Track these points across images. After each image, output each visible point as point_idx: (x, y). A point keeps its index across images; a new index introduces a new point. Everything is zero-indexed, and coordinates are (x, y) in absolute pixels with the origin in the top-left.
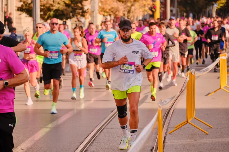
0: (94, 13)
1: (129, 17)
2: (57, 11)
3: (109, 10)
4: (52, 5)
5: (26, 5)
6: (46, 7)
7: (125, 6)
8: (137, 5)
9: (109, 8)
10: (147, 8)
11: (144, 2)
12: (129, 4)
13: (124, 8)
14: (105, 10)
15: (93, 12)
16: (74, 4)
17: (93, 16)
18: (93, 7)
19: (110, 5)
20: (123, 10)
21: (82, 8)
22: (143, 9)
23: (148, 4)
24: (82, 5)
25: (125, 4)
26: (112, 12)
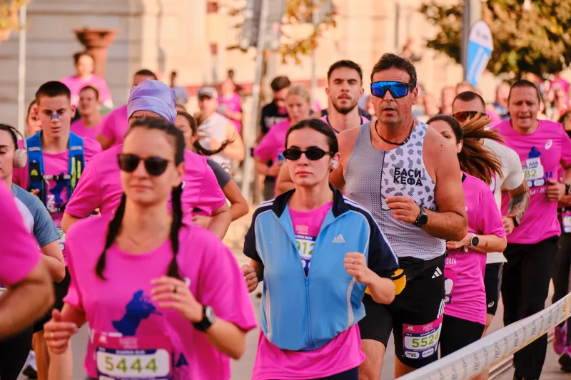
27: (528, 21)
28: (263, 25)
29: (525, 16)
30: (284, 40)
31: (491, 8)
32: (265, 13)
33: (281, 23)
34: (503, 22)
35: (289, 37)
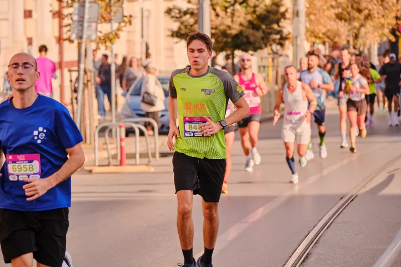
0: (299, 39)
1: (357, 47)
2: (237, 36)
3: (324, 34)
4: (229, 27)
5: (186, 27)
6: (220, 30)
7: (349, 28)
8: (369, 24)
9: (324, 30)
10: (386, 31)
11: (382, 20)
12: (356, 24)
13: (349, 31)
14: (316, 34)
15: (296, 37)
16: (266, 25)
17: (297, 46)
18: (296, 29)
19: (325, 26)
20: (347, 33)
21: (279, 32)
22: (380, 32)
23: (388, 24)
24: (279, 26)
25: (350, 24)
26: (328, 37)
27: (239, 17)
28: (86, 25)
29: (237, 14)
30: (99, 34)
31: (214, 10)
32: (86, 17)
33: (97, 23)
34: (222, 18)
35: (101, 32)
